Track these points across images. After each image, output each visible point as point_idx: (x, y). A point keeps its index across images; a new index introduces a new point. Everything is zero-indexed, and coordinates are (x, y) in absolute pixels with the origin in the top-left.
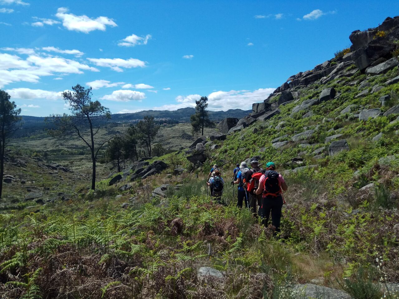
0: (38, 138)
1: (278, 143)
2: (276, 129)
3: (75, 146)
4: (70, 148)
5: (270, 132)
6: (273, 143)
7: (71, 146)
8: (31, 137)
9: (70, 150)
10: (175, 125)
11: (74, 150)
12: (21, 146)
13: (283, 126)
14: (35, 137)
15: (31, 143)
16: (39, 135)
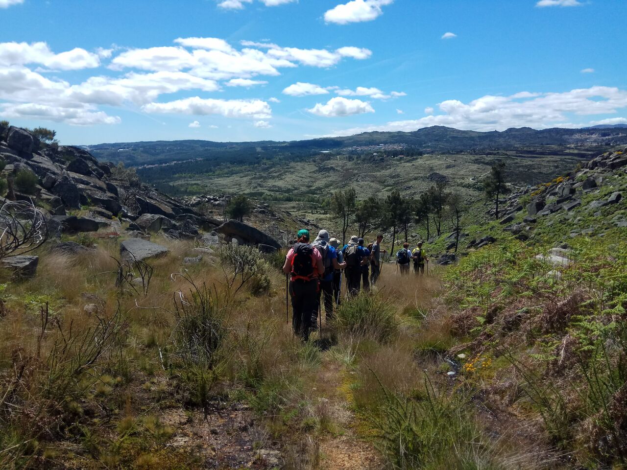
0: (225, 174)
1: (574, 234)
2: (574, 222)
3: (277, 188)
4: (273, 191)
5: (570, 224)
6: (571, 233)
7: (272, 189)
8: (217, 173)
9: (272, 193)
10: (417, 159)
11: (278, 193)
12: (209, 185)
13: (579, 220)
14: (221, 172)
15: (220, 182)
16: (226, 170)
